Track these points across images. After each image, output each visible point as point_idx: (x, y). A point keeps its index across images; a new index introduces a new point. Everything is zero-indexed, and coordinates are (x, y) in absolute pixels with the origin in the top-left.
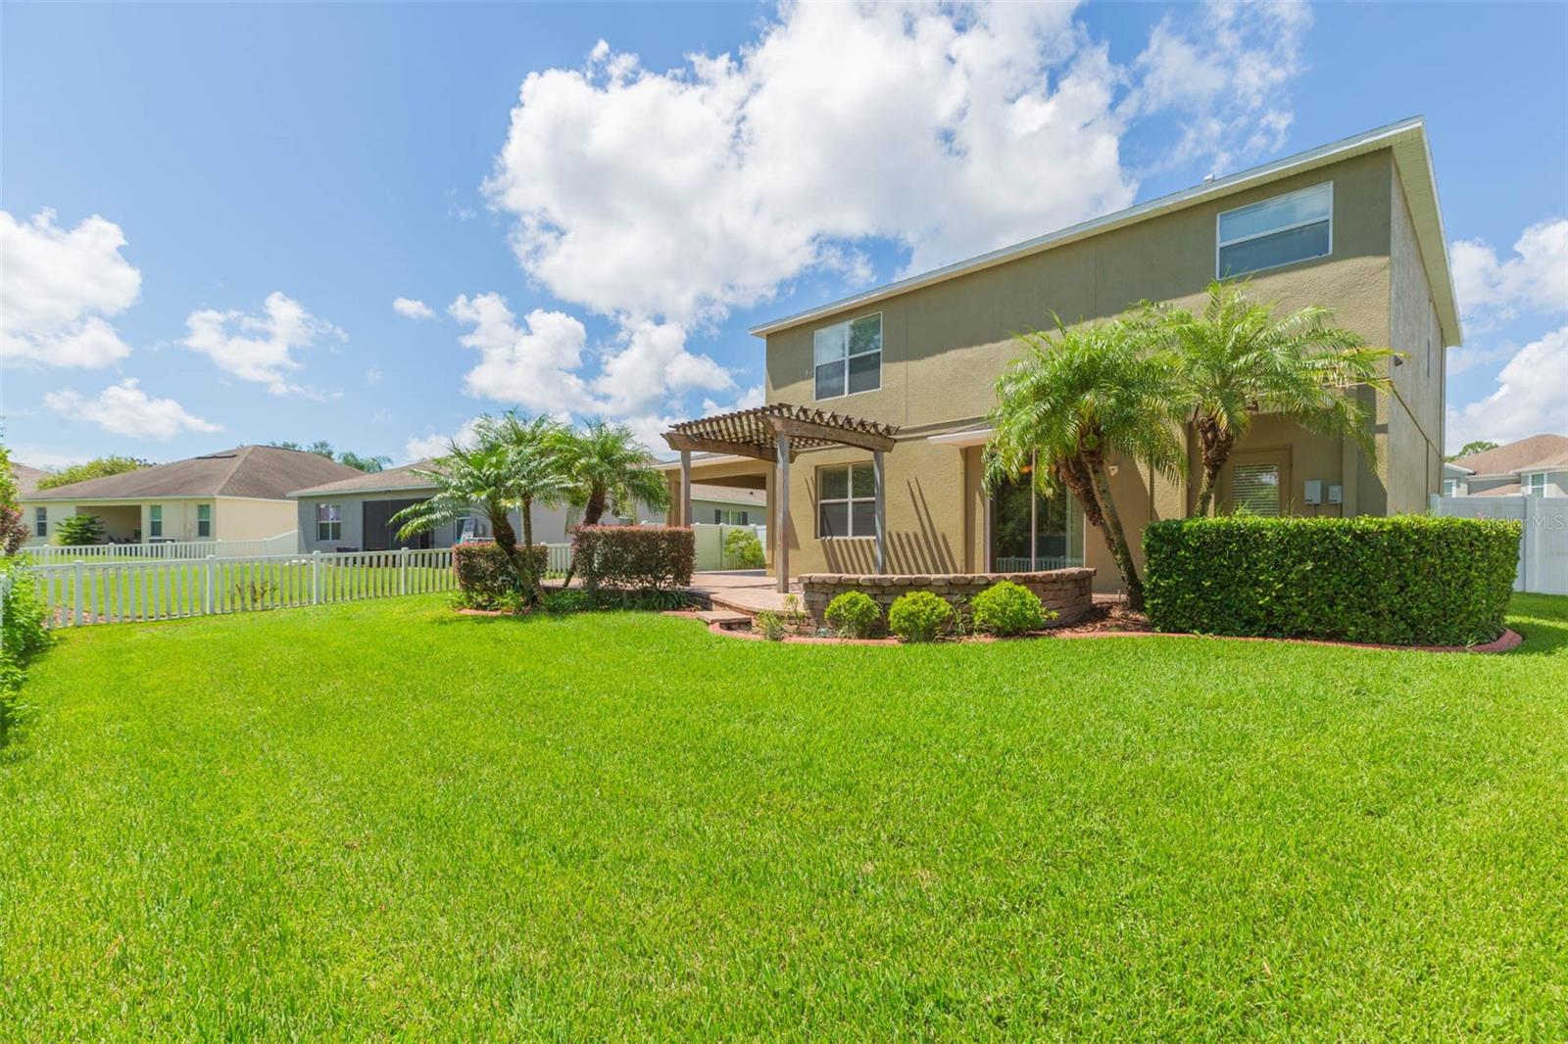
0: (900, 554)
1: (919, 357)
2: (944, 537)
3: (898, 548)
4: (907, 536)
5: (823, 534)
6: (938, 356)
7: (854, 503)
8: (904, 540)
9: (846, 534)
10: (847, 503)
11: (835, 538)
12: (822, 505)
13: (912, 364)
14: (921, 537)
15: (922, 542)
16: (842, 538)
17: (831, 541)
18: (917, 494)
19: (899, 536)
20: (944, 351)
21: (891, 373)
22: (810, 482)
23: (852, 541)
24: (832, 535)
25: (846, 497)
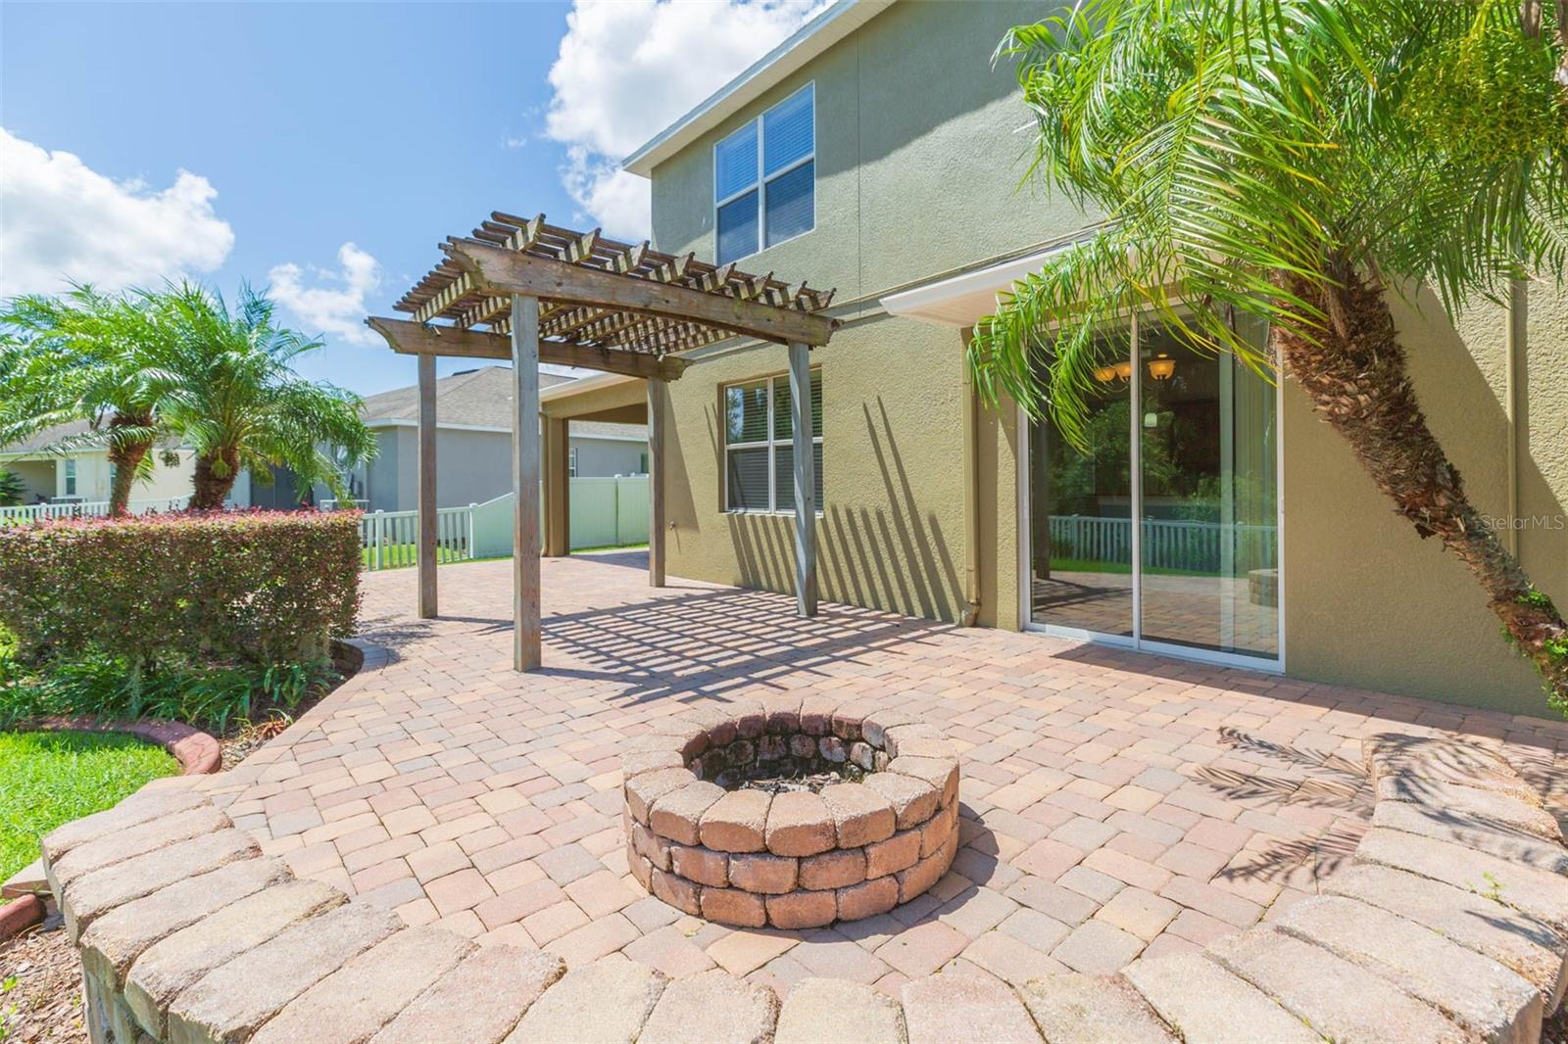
0: (853, 549)
1: (880, 153)
2: (933, 521)
3: (849, 537)
4: (865, 515)
5: (733, 504)
6: (917, 143)
7: (778, 448)
8: (859, 522)
9: (766, 505)
10: (766, 449)
11: (751, 512)
12: (732, 453)
13: (869, 169)
14: (889, 517)
15: (892, 527)
16: (757, 512)
17: (741, 518)
18: (881, 432)
19: (849, 513)
20: (924, 128)
21: (831, 194)
22: (711, 413)
23: (774, 519)
24: (745, 506)
25: (764, 438)
